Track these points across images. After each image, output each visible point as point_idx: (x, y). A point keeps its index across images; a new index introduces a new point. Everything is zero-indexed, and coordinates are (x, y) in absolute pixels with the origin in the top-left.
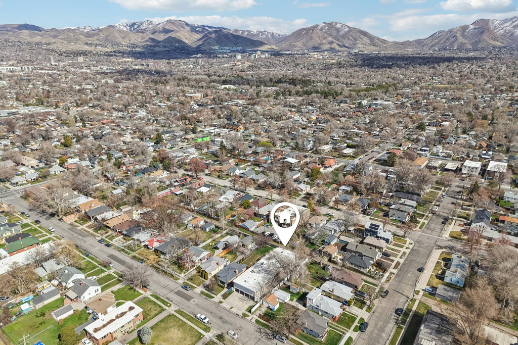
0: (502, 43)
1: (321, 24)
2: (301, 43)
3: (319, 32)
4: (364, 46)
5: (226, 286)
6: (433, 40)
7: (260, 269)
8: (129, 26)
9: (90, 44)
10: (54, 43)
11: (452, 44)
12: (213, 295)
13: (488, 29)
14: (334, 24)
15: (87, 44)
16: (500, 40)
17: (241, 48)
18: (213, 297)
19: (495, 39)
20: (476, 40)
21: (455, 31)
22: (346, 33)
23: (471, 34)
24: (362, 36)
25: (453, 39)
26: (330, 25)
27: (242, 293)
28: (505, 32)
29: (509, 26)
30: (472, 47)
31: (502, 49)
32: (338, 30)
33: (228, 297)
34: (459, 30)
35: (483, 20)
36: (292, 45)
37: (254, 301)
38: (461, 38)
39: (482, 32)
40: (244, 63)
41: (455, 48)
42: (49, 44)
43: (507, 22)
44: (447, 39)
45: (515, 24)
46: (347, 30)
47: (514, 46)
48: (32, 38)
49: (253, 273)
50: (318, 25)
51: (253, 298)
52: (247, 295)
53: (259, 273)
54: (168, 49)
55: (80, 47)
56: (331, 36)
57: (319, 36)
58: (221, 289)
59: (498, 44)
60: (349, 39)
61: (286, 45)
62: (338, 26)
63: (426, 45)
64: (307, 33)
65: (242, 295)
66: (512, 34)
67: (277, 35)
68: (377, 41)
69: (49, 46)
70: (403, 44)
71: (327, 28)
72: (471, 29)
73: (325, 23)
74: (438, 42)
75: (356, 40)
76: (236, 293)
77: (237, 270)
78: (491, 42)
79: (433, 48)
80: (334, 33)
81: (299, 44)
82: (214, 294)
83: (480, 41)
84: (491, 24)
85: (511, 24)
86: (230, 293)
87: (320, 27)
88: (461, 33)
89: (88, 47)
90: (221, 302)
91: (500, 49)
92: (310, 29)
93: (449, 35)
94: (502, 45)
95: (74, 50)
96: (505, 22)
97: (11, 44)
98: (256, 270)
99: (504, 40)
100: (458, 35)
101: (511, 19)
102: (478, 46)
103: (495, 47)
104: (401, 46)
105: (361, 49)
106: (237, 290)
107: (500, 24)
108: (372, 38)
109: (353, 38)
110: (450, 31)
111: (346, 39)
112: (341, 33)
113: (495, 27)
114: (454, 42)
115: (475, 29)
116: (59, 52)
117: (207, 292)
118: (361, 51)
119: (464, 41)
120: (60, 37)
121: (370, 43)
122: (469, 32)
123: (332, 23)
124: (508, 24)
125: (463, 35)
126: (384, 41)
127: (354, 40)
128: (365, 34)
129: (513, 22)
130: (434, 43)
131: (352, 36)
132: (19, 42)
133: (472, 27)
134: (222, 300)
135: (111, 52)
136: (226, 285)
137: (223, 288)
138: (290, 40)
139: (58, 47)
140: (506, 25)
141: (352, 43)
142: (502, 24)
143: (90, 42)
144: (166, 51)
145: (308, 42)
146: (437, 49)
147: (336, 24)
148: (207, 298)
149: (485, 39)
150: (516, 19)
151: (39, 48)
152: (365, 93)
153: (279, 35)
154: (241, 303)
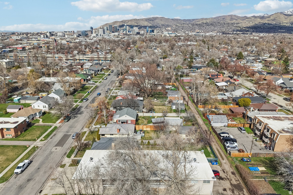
10: (241, 23)
42: (238, 23)
48: (231, 21)
69: (238, 25)
97: (219, 24)
120: (246, 20)
132: (224, 23)
139: (242, 25)
143: (262, 22)
151: (232, 26)
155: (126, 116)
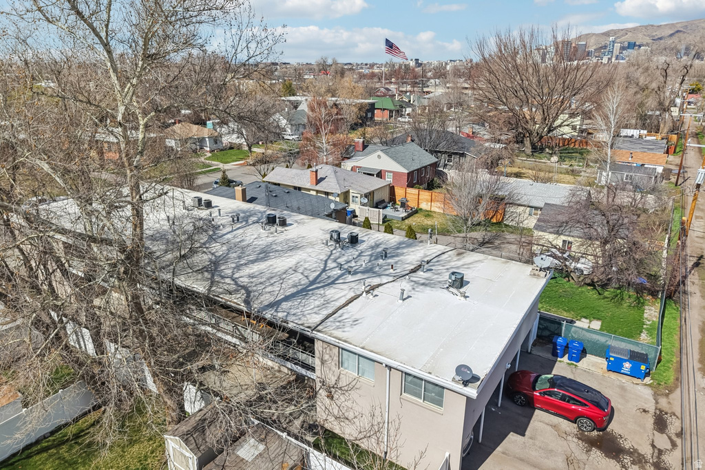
155: (379, 157)
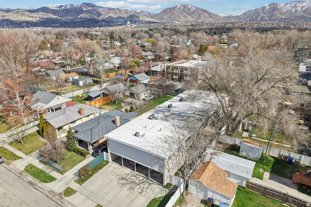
0: (286, 16)
1: (179, 6)
2: (167, 17)
3: (178, 10)
4: (205, 18)
5: (91, 151)
6: (245, 15)
7: (167, 114)
8: (58, 8)
9: (32, 17)
10: (7, 16)
11: (257, 17)
12: (54, 174)
13: (278, 8)
14: (187, 5)
15: (30, 17)
16: (285, 15)
17: (130, 19)
18: (52, 179)
19: (282, 14)
20: (271, 14)
21: (258, 9)
22: (194, 11)
23: (268, 11)
24: (204, 13)
25: (257, 14)
26: (184, 6)
27: (128, 164)
28: (287, 10)
29: (289, 7)
30: (269, 19)
31: (286, 20)
32: (189, 9)
33: (91, 175)
34: (261, 9)
35: (274, 3)
36: (162, 18)
37: (161, 182)
38: (262, 14)
39: (274, 10)
40: (132, 25)
41: (259, 19)
42: (4, 16)
43: (288, 4)
44: (254, 14)
45: (292, 5)
46: (194, 9)
47: (293, 18)
49: (154, 121)
50: (177, 6)
51: (158, 177)
52: (140, 168)
53: (166, 120)
54: (83, 20)
55: (25, 18)
56: (185, 12)
57: (178, 12)
58: (80, 157)
59: (283, 17)
60: (196, 14)
61: (158, 18)
62: (189, 6)
63: (241, 18)
64: (170, 11)
65: (128, 171)
66: (291, 11)
67: (152, 13)
68: (213, 15)
69: (4, 18)
70: (228, 17)
71: (182, 8)
72: (268, 9)
73: (181, 5)
74: (249, 16)
75: (200, 15)
76: (115, 165)
77: (118, 118)
78: (279, 16)
79: (246, 20)
80: (187, 10)
81: (166, 17)
82: (58, 171)
83: (273, 15)
84: (279, 6)
85: (290, 6)
86: (97, 167)
87: (178, 7)
88: (262, 11)
89: (30, 19)
90: (69, 192)
91: (285, 19)
92: (172, 8)
93: (255, 12)
94: (286, 17)
95: (21, 20)
96: (287, 5)
98: (160, 115)
99: (287, 14)
100: (260, 12)
101: (290, 3)
102: (272, 18)
103: (282, 19)
104: (227, 18)
105: (203, 20)
106: (117, 159)
107: (284, 6)
108: (210, 14)
109: (199, 13)
110: (256, 10)
111: (194, 14)
112: (191, 11)
113: (281, 8)
114: (258, 16)
115: (270, 8)
116: (11, 21)
117: (41, 166)
118: (203, 21)
119: (264, 15)
121: (209, 16)
122: (266, 10)
123: (186, 5)
124: (289, 5)
125: (263, 12)
126: (217, 16)
127: (199, 15)
128: (205, 11)
129: (291, 5)
130: (246, 17)
131: (198, 12)
133: (268, 7)
134: (75, 186)
135: (46, 21)
136: (90, 148)
137: (83, 155)
138: (160, 15)
139: (10, 18)
140: (287, 6)
141: (198, 16)
142: (285, 6)
143: (32, 16)
144: (82, 21)
145: (171, 16)
146: (248, 20)
147: (188, 5)
148: (36, 181)
149: (276, 14)
150: (293, 3)
152: (216, 30)
153: (153, 13)
154: (125, 191)
155: (58, 98)
